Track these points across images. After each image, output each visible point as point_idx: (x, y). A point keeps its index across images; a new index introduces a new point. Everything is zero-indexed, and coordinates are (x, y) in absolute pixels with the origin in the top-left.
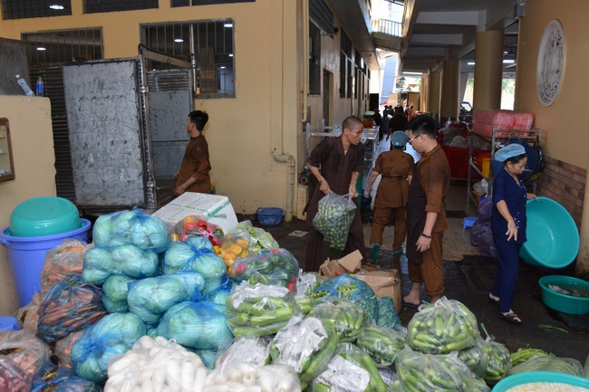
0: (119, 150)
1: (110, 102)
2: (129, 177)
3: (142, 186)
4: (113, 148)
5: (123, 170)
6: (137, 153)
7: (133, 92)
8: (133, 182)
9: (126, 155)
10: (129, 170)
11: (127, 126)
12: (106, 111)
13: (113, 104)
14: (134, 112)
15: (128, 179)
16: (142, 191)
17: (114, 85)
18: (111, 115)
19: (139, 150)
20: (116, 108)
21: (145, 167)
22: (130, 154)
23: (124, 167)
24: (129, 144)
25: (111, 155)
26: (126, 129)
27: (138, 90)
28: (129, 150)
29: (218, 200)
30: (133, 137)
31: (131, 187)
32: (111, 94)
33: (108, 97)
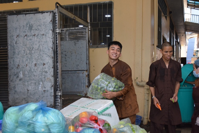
0: (39, 69)
1: (36, 38)
2: (45, 88)
3: (53, 94)
4: (36, 68)
5: (41, 83)
6: (51, 72)
7: (51, 32)
8: (47, 91)
9: (44, 73)
10: (45, 83)
11: (46, 54)
12: (33, 44)
13: (38, 40)
14: (51, 44)
15: (44, 89)
16: (53, 98)
17: (39, 27)
18: (36, 47)
19: (52, 70)
20: (39, 42)
21: (56, 81)
22: (46, 72)
23: (42, 81)
24: (46, 66)
25: (34, 73)
26: (45, 56)
27: (54, 31)
28: (46, 70)
29: (105, 103)
30: (49, 61)
31: (46, 94)
32: (36, 33)
33: (34, 35)
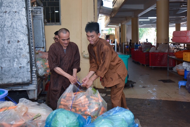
0: (13, 47)
1: (7, 15)
2: (21, 64)
3: (29, 70)
4: (9, 45)
5: (16, 60)
6: (26, 49)
7: (24, 10)
8: (24, 67)
9: (19, 50)
10: (21, 60)
11: (20, 31)
12: (5, 21)
13: (10, 17)
14: (25, 22)
15: (20, 66)
16: (29, 73)
17: (11, 4)
18: (9, 24)
19: (28, 47)
20: (12, 19)
21: (31, 57)
22: (21, 49)
23: (17, 58)
24: (21, 43)
25: (8, 50)
26: (19, 33)
27: (27, 9)
28: (21, 47)
30: (24, 38)
31: (22, 70)
32: (8, 10)
33: (6, 12)
